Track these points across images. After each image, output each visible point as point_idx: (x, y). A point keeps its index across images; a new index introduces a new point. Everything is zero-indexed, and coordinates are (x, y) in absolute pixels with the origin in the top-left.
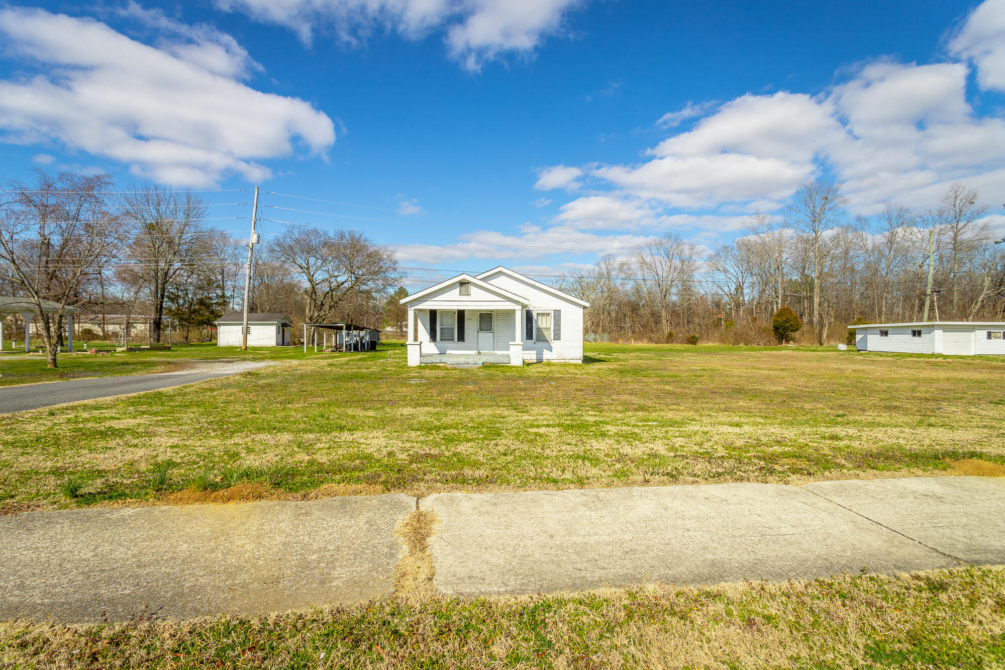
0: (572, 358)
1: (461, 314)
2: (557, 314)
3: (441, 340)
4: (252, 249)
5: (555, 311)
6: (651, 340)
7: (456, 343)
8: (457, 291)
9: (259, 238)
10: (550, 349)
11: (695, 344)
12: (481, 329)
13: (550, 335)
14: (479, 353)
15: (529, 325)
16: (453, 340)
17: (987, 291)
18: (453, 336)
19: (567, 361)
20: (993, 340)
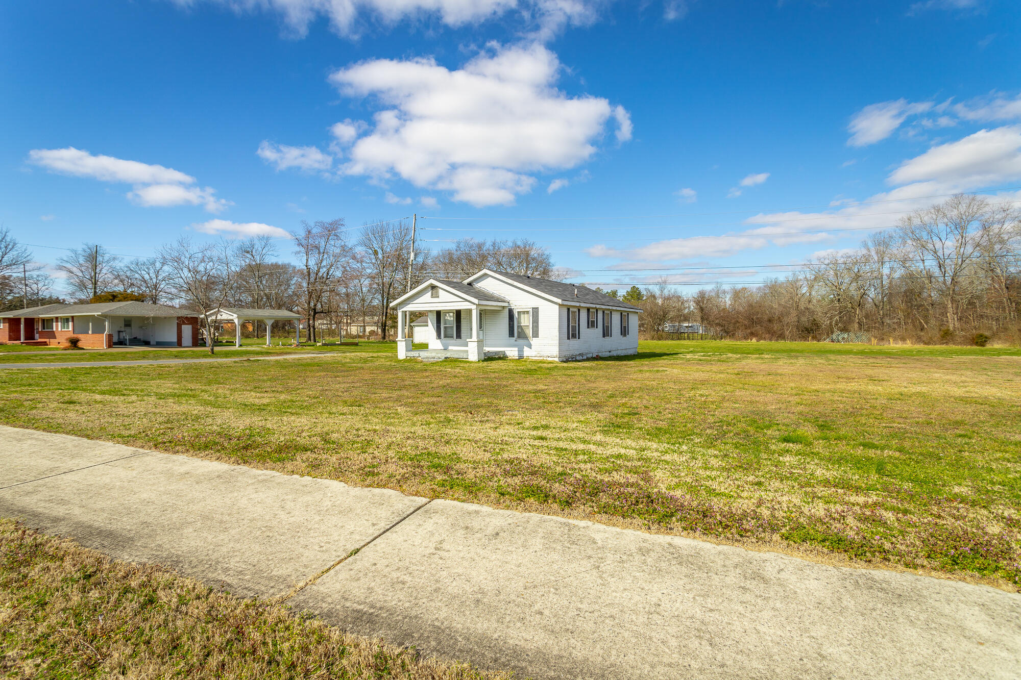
0: (550, 355)
2: (536, 311)
3: (444, 337)
5: (533, 308)
6: (919, 340)
7: (454, 340)
8: (429, 294)
10: (530, 346)
11: (984, 346)
13: (529, 332)
15: (511, 324)
16: (453, 337)
18: (453, 333)
19: (545, 358)
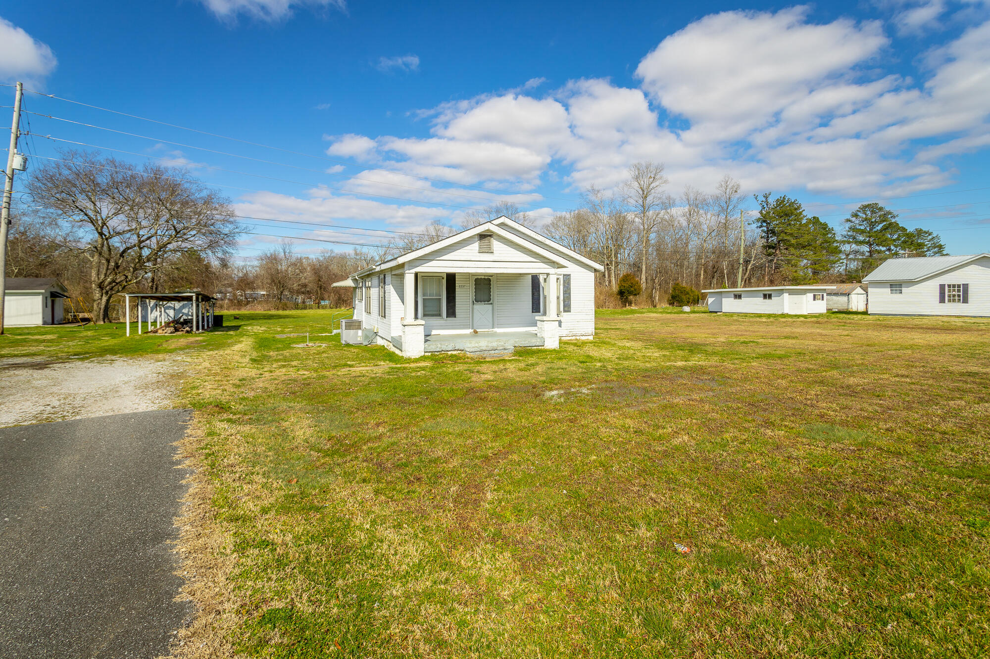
0: (583, 333)
1: (451, 279)
2: (567, 278)
3: (425, 315)
4: (11, 179)
5: (564, 275)
7: (444, 320)
8: (476, 246)
9: (25, 162)
12: (477, 300)
14: (476, 332)
15: (536, 294)
16: (440, 315)
17: (754, 261)
18: (440, 310)
19: (578, 338)
20: (817, 301)
